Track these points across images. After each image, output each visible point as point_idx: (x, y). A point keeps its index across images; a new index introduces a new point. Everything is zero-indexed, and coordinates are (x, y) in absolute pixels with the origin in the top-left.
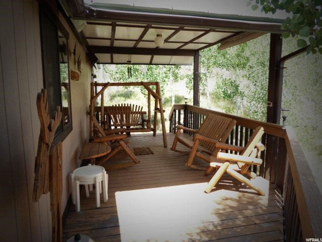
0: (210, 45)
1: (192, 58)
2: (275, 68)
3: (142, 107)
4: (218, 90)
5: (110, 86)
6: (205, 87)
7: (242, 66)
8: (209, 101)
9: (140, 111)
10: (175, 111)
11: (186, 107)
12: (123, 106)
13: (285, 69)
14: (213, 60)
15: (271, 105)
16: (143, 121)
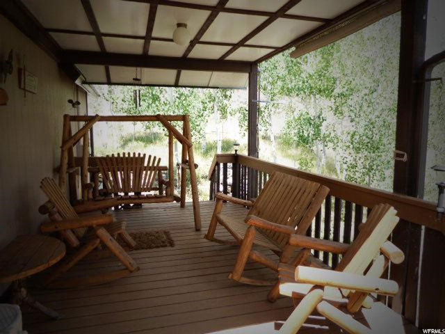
0: (278, 50)
1: (246, 76)
2: (414, 82)
3: (160, 159)
4: (288, 130)
5: (99, 121)
6: (268, 127)
7: (326, 92)
8: (274, 149)
9: (155, 165)
10: (217, 164)
11: (236, 159)
12: (127, 156)
13: (433, 83)
14: (280, 83)
15: (405, 159)
16: (161, 182)
